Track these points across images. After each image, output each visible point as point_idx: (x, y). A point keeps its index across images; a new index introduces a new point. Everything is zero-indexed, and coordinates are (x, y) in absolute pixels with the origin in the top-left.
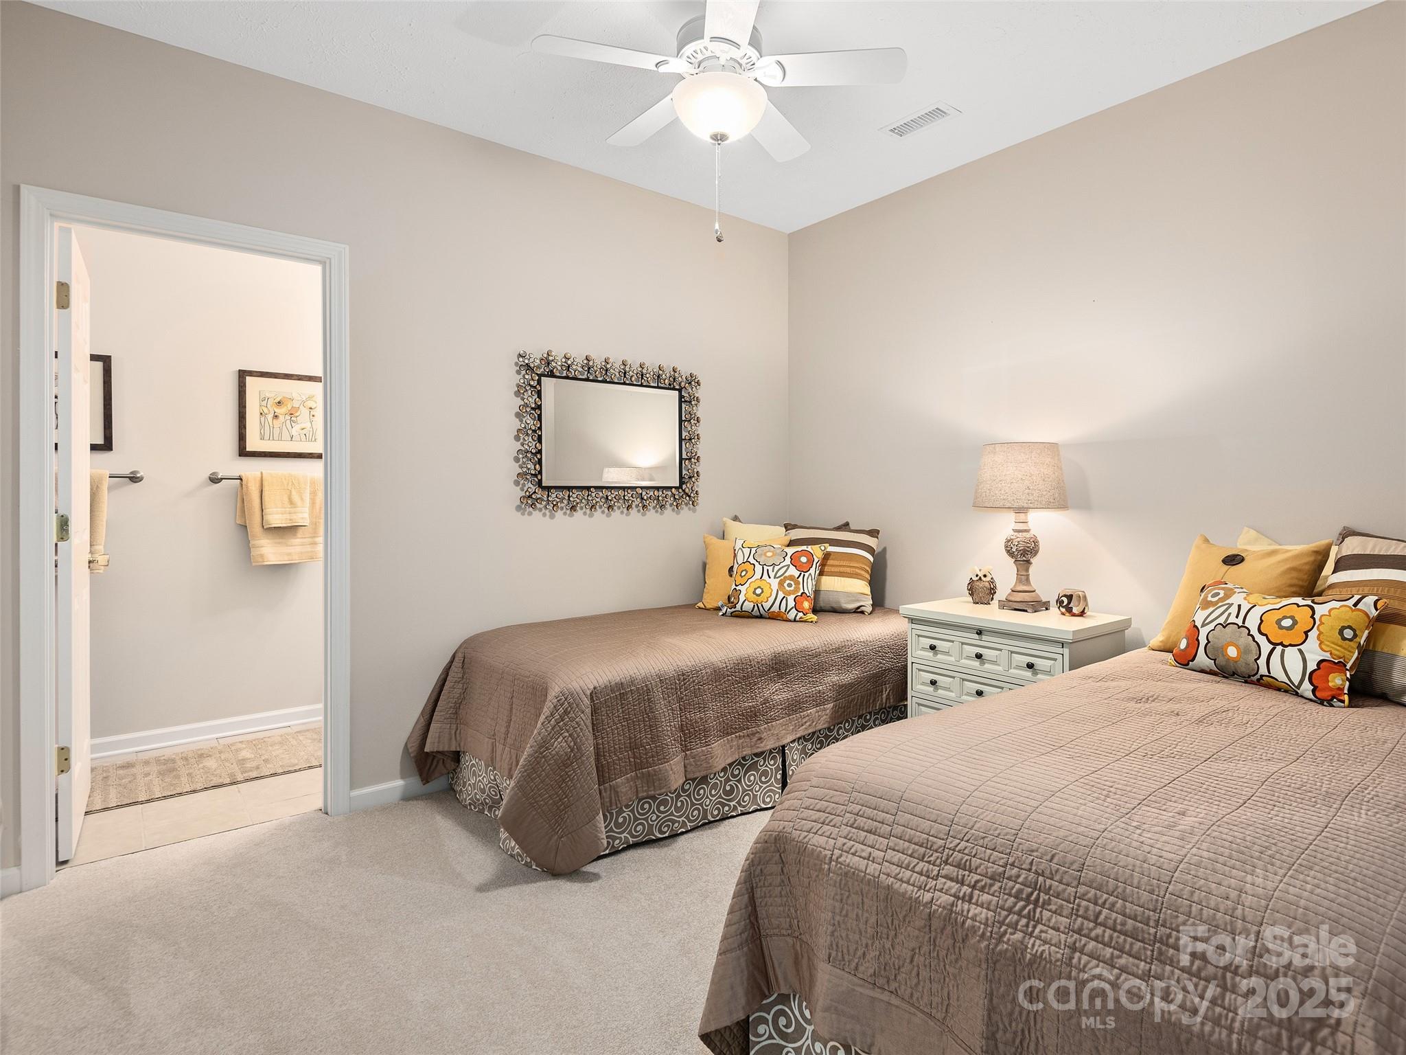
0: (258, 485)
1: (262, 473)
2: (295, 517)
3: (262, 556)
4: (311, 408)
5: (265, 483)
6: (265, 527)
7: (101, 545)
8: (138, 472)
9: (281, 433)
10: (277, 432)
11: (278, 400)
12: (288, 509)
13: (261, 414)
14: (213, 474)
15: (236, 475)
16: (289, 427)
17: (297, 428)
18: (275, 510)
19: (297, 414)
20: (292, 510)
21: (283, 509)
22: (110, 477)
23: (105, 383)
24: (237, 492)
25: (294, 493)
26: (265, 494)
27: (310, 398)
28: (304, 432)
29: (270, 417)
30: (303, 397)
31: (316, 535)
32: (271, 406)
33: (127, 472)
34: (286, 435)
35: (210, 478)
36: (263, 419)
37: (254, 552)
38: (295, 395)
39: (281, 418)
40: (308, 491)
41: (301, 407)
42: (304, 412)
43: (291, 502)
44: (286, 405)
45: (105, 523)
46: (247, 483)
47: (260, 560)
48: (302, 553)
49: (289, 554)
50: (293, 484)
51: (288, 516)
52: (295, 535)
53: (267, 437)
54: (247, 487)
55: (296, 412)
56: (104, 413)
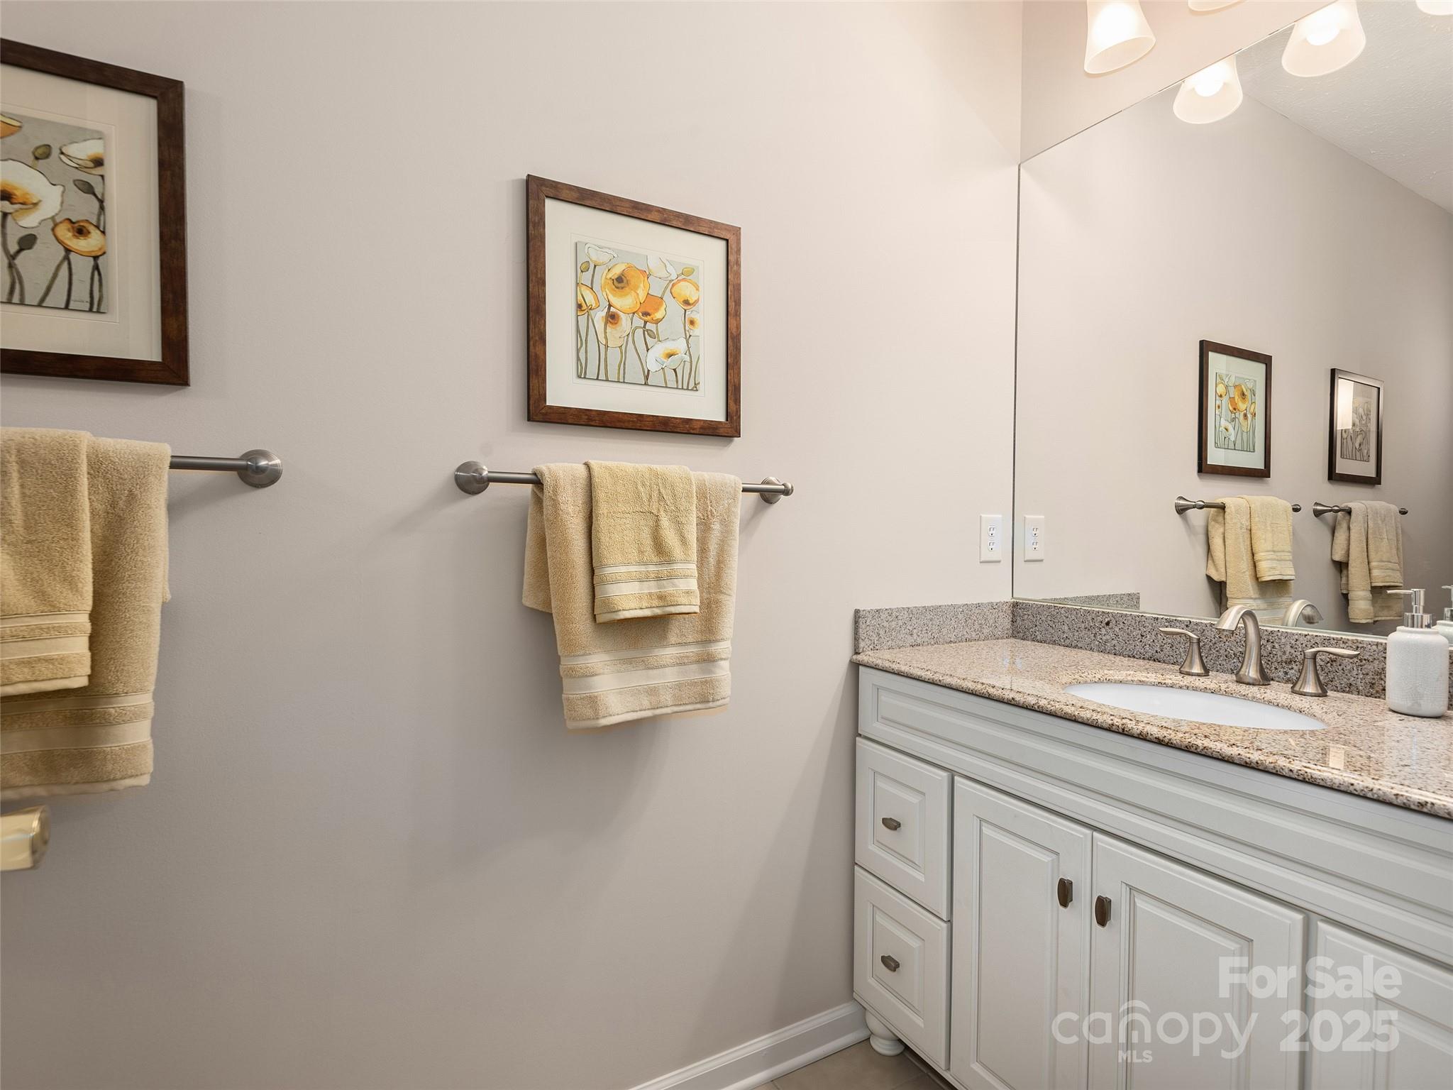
0: (580, 499)
1: (587, 465)
2: (670, 589)
3: (593, 701)
4: (686, 302)
5: (600, 495)
6: (600, 619)
7: (142, 690)
8: (264, 454)
9: (623, 363)
10: (614, 357)
11: (617, 271)
12: (652, 568)
13: (579, 306)
14: (465, 467)
15: (525, 469)
16: (641, 347)
17: (658, 350)
18: (623, 569)
19: (658, 315)
20: (664, 569)
21: (643, 568)
22: (173, 466)
23: (163, 165)
24: (525, 520)
25: (665, 522)
26: (602, 523)
27: (687, 274)
28: (671, 363)
29: (599, 316)
30: (670, 269)
31: (712, 638)
32: (602, 288)
33: (232, 450)
34: (634, 373)
35: (457, 478)
36: (583, 320)
37: (572, 691)
38: (653, 264)
39: (625, 320)
40: (694, 520)
41: (667, 297)
42: (671, 311)
43: (659, 547)
44: (635, 288)
45: (156, 619)
46: (555, 492)
47: (589, 713)
48: (679, 686)
49: (652, 691)
50: (661, 498)
51: (651, 587)
52: (662, 639)
53: (592, 371)
54: (555, 503)
55: (657, 310)
56: (162, 261)
